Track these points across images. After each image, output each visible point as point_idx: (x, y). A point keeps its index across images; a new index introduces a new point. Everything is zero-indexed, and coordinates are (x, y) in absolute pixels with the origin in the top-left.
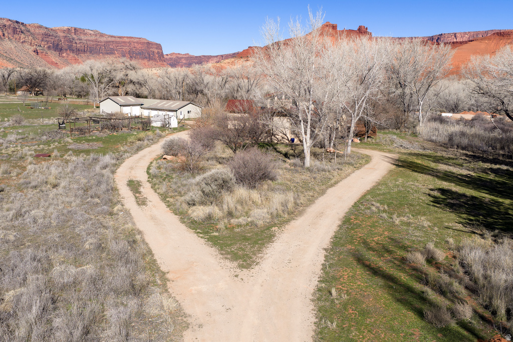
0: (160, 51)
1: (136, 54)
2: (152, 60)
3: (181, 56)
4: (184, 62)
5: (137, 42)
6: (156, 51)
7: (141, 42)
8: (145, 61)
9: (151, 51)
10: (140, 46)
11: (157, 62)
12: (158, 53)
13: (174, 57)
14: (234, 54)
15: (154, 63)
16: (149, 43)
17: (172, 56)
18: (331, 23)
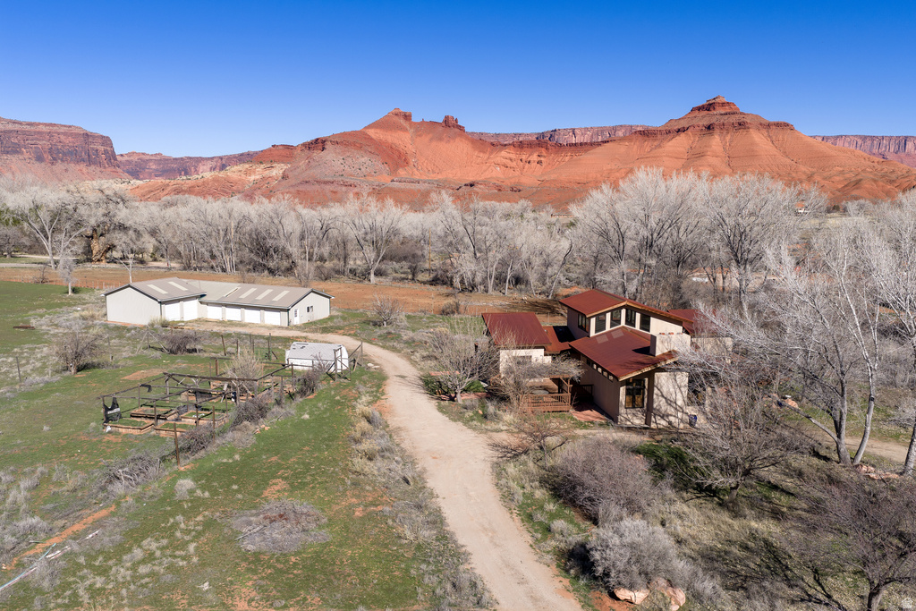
0: (109, 149)
1: (64, 154)
2: (95, 163)
3: (148, 158)
4: (154, 167)
5: (65, 134)
6: (101, 148)
7: (70, 132)
8: (82, 166)
9: (93, 149)
10: (70, 139)
11: (105, 167)
12: (106, 152)
13: (135, 158)
14: (242, 155)
15: (98, 169)
16: (87, 135)
17: (132, 158)
18: (402, 110)
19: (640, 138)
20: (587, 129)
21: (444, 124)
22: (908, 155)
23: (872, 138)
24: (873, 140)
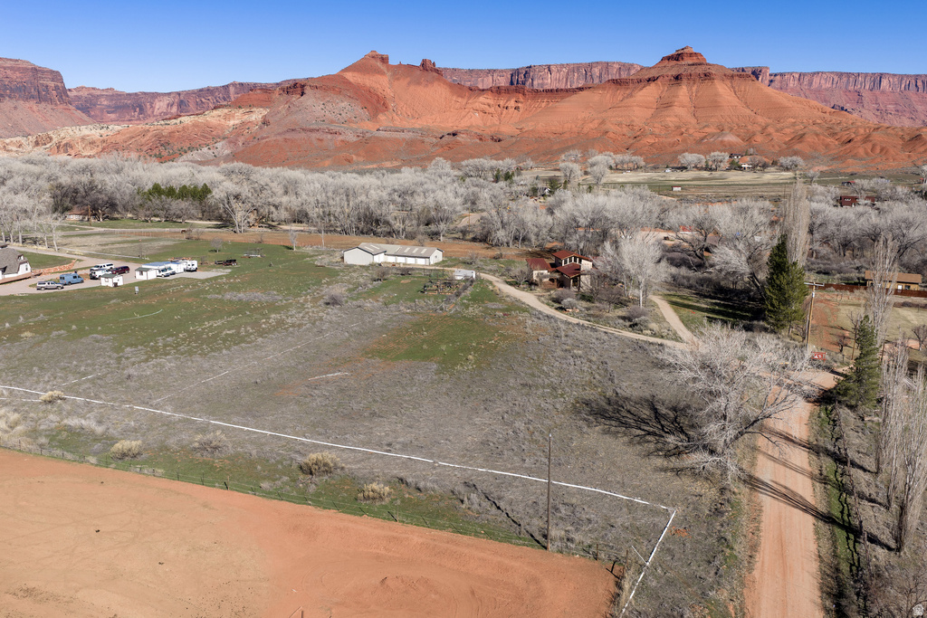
0: (59, 84)
1: (12, 90)
2: (45, 100)
3: (99, 93)
4: (105, 103)
5: (11, 68)
6: (52, 84)
7: (17, 66)
8: (32, 103)
9: (42, 85)
10: (18, 74)
11: (56, 105)
12: (56, 88)
13: (84, 94)
14: (201, 90)
15: (50, 106)
16: (36, 70)
17: (81, 93)
19: (613, 86)
20: (562, 66)
21: (422, 68)
22: (883, 92)
23: (849, 75)
24: (849, 77)
